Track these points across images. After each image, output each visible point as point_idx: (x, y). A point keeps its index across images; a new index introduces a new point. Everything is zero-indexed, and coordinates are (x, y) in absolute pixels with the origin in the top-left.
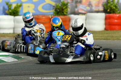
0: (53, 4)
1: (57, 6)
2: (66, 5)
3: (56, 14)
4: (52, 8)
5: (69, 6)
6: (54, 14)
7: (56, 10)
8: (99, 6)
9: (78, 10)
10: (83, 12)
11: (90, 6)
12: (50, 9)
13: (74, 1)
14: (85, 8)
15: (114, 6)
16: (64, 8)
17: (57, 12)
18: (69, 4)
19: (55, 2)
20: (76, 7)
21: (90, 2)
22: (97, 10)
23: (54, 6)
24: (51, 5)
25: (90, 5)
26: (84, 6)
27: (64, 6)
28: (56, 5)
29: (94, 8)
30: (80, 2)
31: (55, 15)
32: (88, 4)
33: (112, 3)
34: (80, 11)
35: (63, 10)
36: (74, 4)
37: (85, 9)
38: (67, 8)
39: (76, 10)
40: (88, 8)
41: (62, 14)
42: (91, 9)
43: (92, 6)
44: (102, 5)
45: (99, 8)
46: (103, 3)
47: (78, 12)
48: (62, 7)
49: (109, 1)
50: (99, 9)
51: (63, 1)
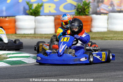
0: (75, 3)
1: (79, 6)
2: (88, 5)
3: (77, 13)
4: (73, 7)
5: (91, 6)
6: (76, 15)
7: (77, 10)
8: (121, 6)
9: (100, 10)
10: (105, 12)
11: (112, 6)
12: (71, 9)
13: (96, 1)
14: (107, 8)
16: (86, 8)
17: (78, 12)
18: (91, 4)
19: (77, 2)
20: (98, 7)
21: (112, 2)
22: (119, 10)
23: (75, 6)
24: (72, 5)
25: (112, 4)
26: (106, 6)
27: (86, 6)
28: (78, 4)
29: (116, 8)
30: (102, 2)
31: (77, 15)
32: (110, 3)
34: (102, 11)
35: (84, 9)
36: (96, 4)
38: (88, 7)
39: (98, 10)
40: (110, 8)
41: (84, 14)
42: (113, 9)
43: (114, 6)
47: (100, 12)
48: (84, 6)
50: (121, 9)
51: (85, 1)
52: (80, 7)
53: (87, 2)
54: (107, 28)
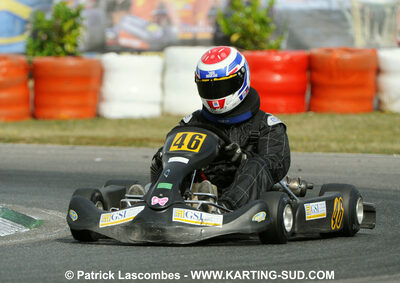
0: (25, 12)
1: (38, 21)
2: (73, 16)
3: (35, 50)
4: (18, 26)
5: (86, 20)
6: (30, 52)
7: (34, 35)
8: (195, 23)
9: (116, 38)
10: (136, 44)
11: (164, 22)
12: (11, 33)
13: (103, 3)
14: (143, 28)
15: (255, 22)
16: (66, 27)
17: (38, 43)
18: (84, 14)
19: (32, 5)
20: (111, 26)
21: (162, 6)
22: (189, 36)
23: (26, 22)
24: (15, 17)
25: (162, 17)
26: (139, 21)
27: (66, 21)
28: (34, 15)
29: (177, 31)
30: (127, 6)
31: (34, 55)
32: (154, 12)
33: (248, 10)
34: (124, 41)
35: (61, 33)
36: (101, 12)
37: (144, 34)
38: (75, 27)
39: (110, 35)
40: (155, 30)
41: (59, 49)
42: (165, 33)
43: (169, 22)
44: (209, 16)
45: (195, 29)
46: (213, 9)
47: (117, 44)
48: (59, 22)
49: (236, 3)
50: (195, 34)
51: (61, 3)
52: (45, 25)
53: (71, 6)
54: (162, 104)
